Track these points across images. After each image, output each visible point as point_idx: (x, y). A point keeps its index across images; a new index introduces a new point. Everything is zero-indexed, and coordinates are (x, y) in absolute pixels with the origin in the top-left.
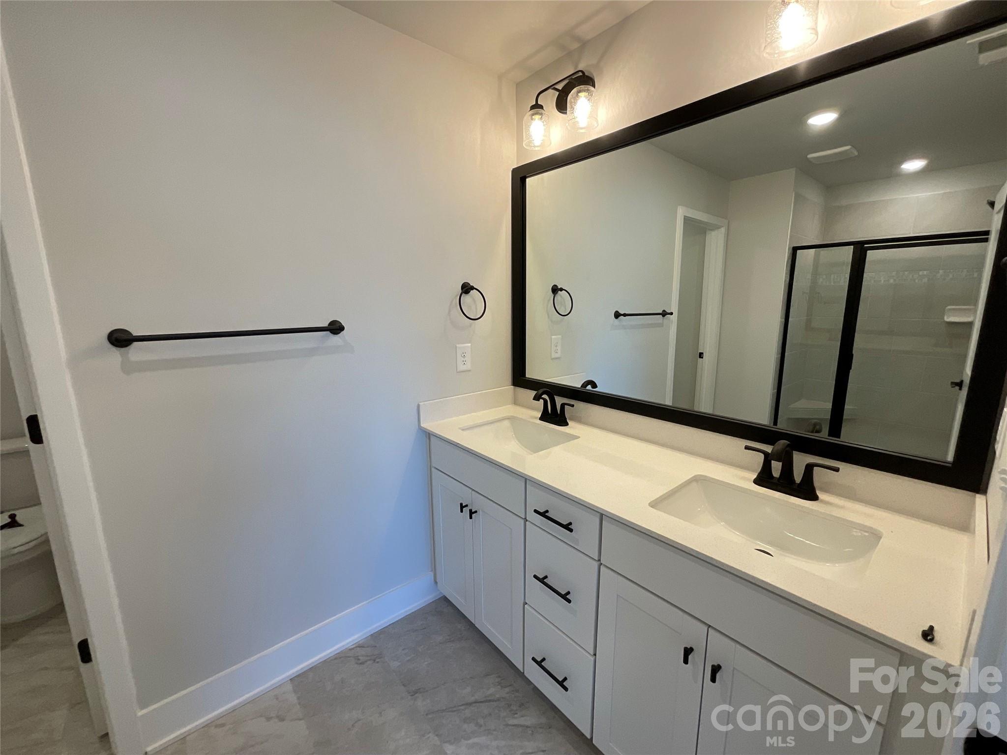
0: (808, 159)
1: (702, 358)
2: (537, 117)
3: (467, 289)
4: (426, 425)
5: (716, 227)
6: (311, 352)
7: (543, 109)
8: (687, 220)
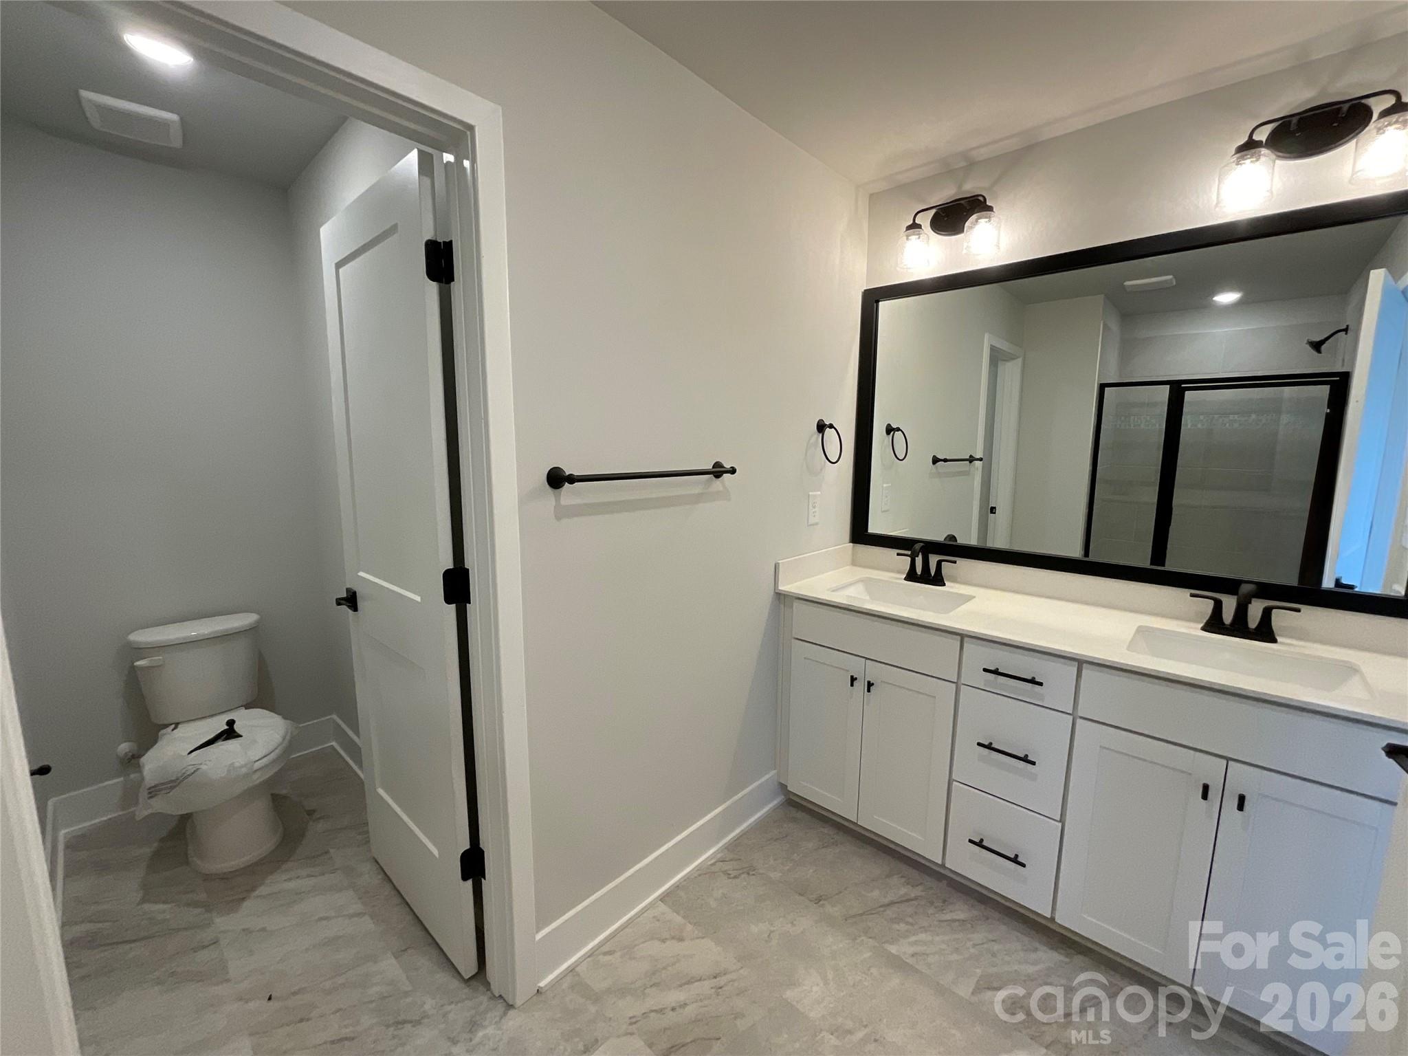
0: (1124, 287)
1: (995, 513)
2: (913, 238)
3: (821, 427)
4: (783, 587)
5: (1012, 358)
6: (697, 499)
7: (921, 228)
8: (993, 349)
